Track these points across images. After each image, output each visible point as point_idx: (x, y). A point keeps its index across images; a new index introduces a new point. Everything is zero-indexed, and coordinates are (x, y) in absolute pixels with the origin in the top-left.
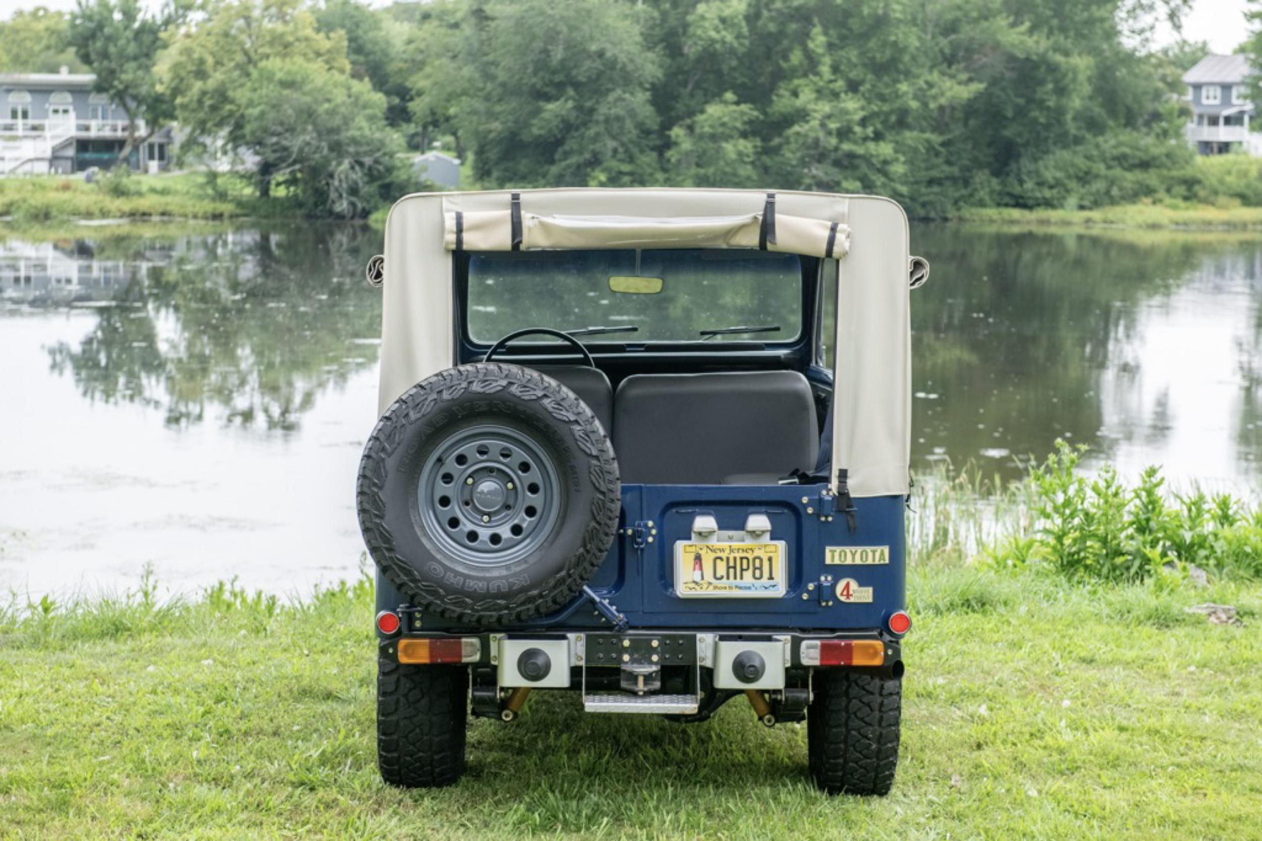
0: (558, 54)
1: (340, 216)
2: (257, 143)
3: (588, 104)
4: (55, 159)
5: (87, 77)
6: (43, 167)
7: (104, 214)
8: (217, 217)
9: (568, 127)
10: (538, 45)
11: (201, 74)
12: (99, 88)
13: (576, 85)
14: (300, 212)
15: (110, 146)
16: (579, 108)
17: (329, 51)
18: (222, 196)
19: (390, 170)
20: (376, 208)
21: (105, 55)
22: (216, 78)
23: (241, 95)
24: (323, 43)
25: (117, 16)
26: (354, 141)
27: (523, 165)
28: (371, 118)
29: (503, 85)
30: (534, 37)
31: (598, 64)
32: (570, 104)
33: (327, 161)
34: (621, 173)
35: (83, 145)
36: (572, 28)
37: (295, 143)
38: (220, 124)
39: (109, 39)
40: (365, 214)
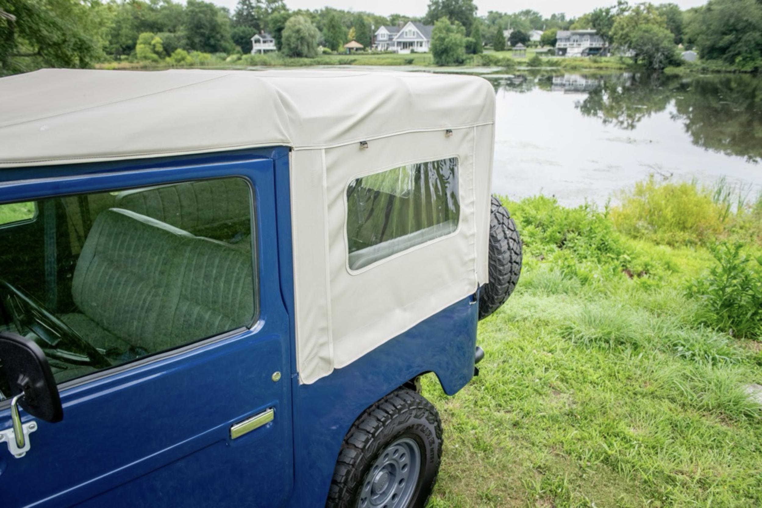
0: (732, 21)
1: (655, 69)
2: (634, 48)
3: (740, 36)
4: (583, 53)
5: (594, 31)
6: (579, 55)
7: (590, 68)
8: (620, 69)
9: (731, 43)
10: (726, 18)
11: (622, 29)
12: (597, 34)
13: (737, 30)
14: (644, 68)
15: (598, 49)
16: (736, 37)
17: (661, 22)
18: (623, 63)
19: (672, 56)
20: (667, 67)
21: (599, 25)
22: (626, 30)
23: (632, 35)
24: (659, 19)
25: (604, 14)
26: (663, 48)
27: (715, 55)
28: (669, 41)
29: (713, 31)
30: (725, 16)
31: (745, 24)
32: (734, 36)
33: (654, 53)
34: (747, 57)
35: (591, 49)
36: (739, 13)
37: (645, 48)
38: (626, 43)
39: (601, 20)
40: (663, 68)
